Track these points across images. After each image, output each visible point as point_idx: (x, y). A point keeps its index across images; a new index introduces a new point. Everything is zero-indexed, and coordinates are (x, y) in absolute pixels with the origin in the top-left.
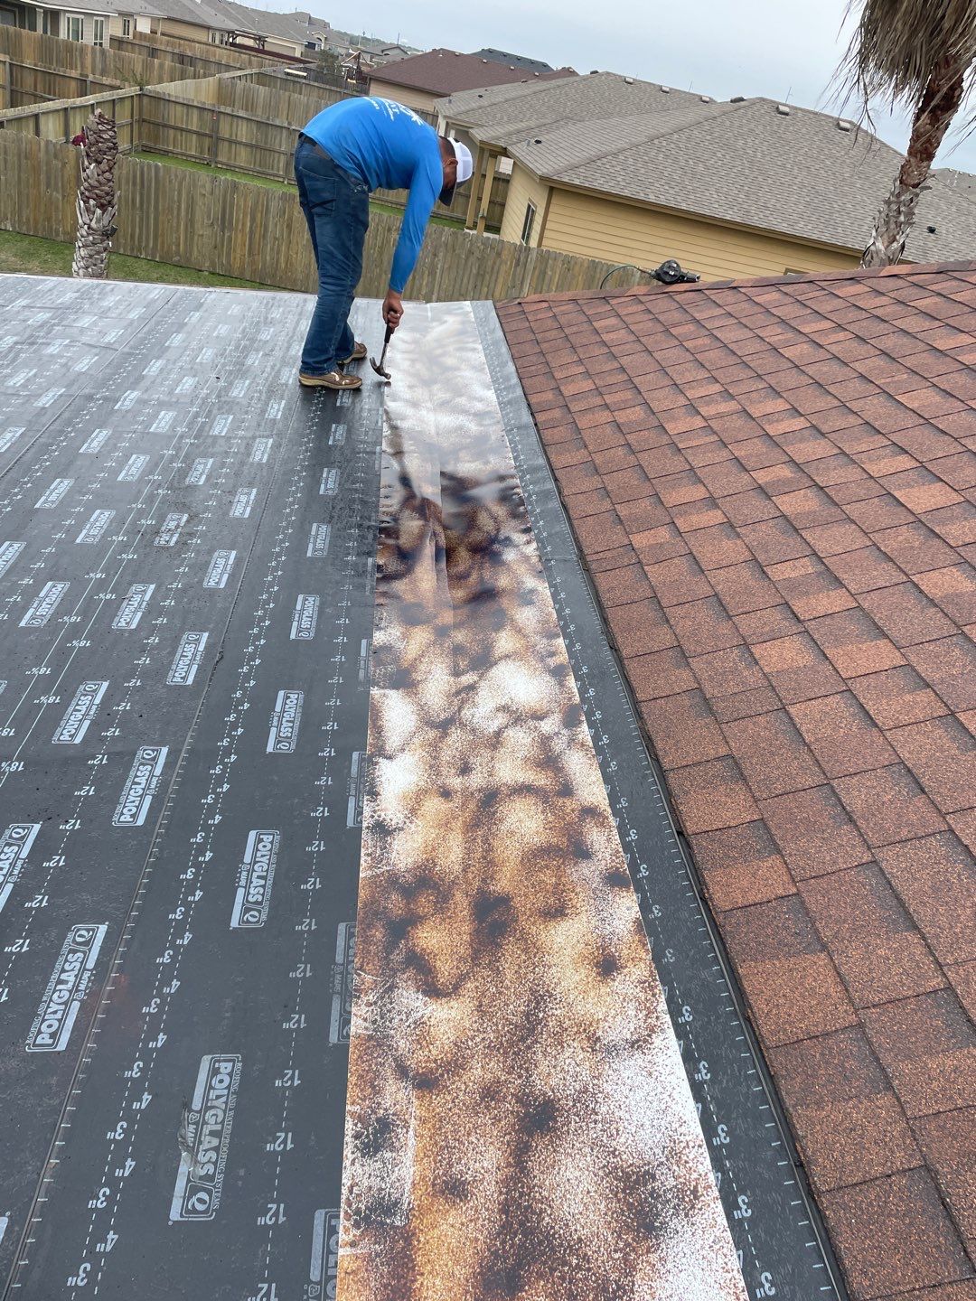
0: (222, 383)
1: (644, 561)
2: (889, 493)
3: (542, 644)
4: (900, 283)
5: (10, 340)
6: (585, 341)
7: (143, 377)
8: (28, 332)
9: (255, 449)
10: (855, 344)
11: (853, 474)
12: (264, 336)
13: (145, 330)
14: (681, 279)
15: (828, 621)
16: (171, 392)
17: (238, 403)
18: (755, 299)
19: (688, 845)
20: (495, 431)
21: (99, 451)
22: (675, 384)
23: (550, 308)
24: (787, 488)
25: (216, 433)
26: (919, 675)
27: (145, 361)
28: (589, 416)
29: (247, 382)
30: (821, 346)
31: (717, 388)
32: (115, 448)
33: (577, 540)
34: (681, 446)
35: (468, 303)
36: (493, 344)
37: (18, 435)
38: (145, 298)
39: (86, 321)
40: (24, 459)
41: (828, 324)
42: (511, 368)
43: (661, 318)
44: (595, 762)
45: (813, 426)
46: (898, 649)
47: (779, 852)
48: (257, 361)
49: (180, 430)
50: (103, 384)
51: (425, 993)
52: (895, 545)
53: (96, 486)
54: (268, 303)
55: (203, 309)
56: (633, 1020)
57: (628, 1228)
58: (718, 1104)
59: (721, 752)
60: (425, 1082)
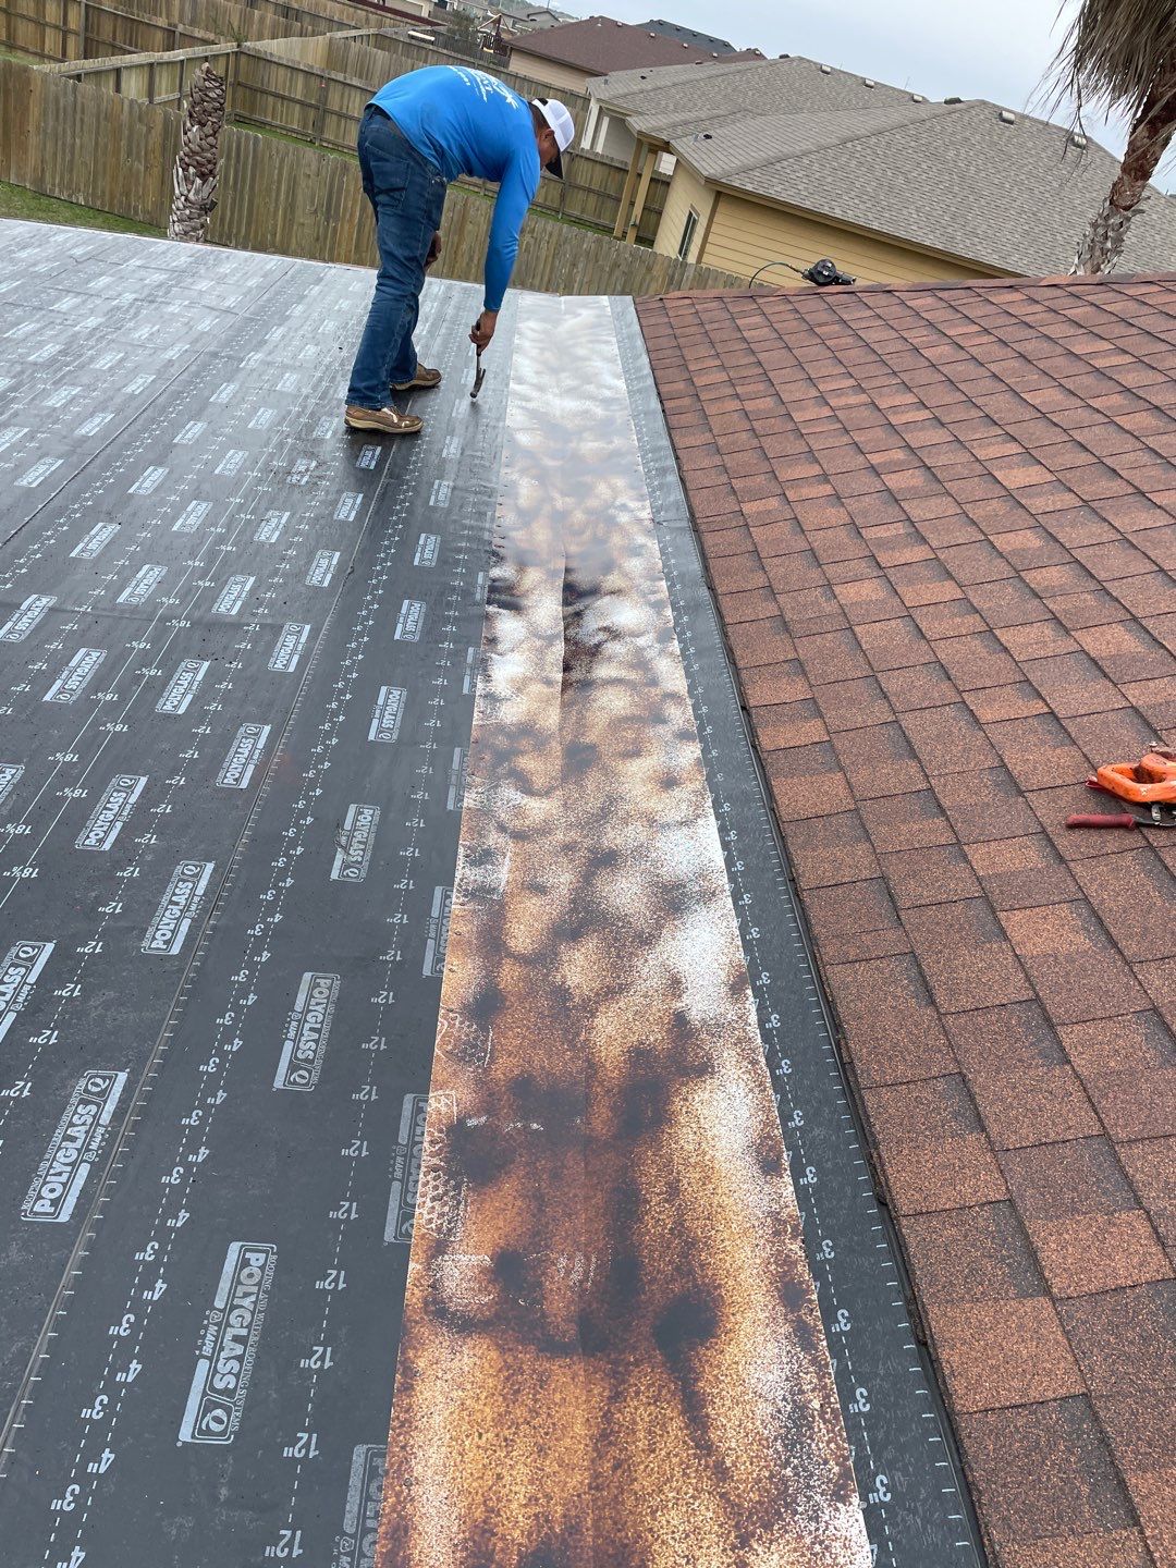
0: (344, 353)
1: (751, 524)
2: (990, 473)
3: (646, 585)
4: (1058, 292)
5: (129, 297)
6: (725, 337)
7: (266, 342)
8: (146, 292)
10: (996, 347)
11: (964, 457)
13: (266, 296)
14: (836, 280)
15: (906, 568)
16: (294, 357)
18: (908, 303)
19: (749, 715)
20: (621, 416)
21: (229, 402)
22: (810, 378)
23: (693, 304)
24: (899, 468)
26: (972, 605)
27: (267, 327)
28: (718, 404)
30: (962, 348)
31: (851, 382)
32: (244, 401)
33: (691, 508)
34: (803, 431)
35: (606, 297)
36: (628, 337)
38: (261, 268)
39: (203, 285)
40: (161, 399)
41: (976, 328)
42: (645, 359)
43: (807, 317)
44: (681, 666)
45: (936, 418)
46: (960, 587)
47: (822, 717)
49: (305, 391)
50: (227, 343)
51: (522, 792)
52: (983, 513)
53: (228, 430)
55: (323, 283)
56: (684, 811)
57: (661, 909)
58: (740, 851)
59: (789, 657)
60: (519, 836)
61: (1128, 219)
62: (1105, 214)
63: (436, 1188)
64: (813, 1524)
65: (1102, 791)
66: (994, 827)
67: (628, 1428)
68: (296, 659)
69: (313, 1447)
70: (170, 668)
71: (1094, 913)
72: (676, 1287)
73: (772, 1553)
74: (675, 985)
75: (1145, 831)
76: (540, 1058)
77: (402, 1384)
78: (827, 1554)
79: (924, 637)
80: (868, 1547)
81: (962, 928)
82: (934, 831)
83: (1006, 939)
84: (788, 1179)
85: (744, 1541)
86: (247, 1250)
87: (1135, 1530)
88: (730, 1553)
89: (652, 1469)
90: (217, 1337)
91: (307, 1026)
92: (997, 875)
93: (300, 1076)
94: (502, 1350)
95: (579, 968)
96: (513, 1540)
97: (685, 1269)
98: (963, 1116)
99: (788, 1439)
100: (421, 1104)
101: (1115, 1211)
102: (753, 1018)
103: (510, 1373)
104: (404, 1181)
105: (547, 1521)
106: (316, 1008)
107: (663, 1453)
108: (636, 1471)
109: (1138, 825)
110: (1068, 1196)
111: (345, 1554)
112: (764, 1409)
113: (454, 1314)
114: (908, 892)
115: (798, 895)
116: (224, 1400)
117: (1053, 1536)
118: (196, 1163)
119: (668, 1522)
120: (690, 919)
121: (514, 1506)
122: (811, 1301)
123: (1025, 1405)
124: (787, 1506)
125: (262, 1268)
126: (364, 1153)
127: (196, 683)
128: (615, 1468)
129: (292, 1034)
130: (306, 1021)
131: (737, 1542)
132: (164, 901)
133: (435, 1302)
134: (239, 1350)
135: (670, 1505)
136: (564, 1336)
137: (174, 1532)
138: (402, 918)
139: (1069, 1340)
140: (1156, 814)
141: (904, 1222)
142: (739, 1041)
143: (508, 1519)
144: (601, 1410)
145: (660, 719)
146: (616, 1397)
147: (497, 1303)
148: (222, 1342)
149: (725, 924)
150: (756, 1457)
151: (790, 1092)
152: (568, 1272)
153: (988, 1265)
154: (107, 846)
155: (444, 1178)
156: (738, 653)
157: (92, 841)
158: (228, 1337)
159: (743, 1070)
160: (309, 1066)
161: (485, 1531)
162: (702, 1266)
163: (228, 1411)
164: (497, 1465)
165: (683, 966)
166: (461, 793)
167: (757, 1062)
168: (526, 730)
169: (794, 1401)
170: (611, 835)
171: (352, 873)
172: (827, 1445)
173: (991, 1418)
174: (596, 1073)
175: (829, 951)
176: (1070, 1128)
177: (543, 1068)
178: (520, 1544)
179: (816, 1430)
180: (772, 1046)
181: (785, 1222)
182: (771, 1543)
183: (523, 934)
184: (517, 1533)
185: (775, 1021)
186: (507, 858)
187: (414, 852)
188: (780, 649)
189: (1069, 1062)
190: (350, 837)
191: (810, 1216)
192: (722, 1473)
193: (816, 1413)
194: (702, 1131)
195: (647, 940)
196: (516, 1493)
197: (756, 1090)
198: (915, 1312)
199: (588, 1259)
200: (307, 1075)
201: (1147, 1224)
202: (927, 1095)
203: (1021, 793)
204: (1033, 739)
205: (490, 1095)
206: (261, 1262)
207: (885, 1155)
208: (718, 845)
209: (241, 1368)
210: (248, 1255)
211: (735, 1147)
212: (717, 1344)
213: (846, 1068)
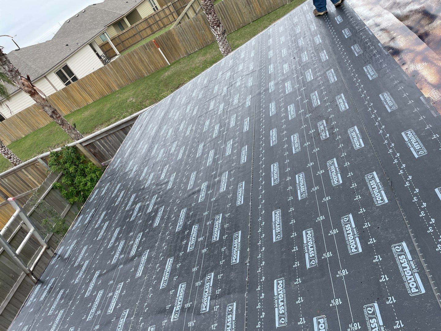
7: (270, 75)
8: (228, 82)
9: (329, 77)
12: (298, 30)
16: (283, 74)
17: (308, 63)
25: (310, 80)
27: (267, 69)
29: (305, 52)
32: (280, 108)
38: (252, 46)
48: (303, 42)
50: (260, 86)
53: (284, 126)
54: (290, 18)
55: (271, 36)
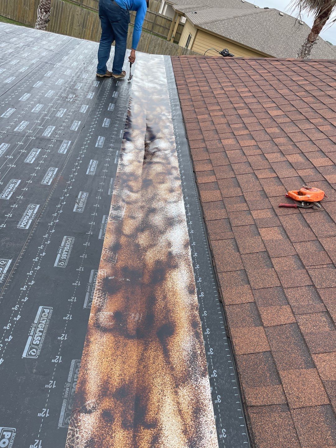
0: (85, 65)
1: (200, 121)
2: (267, 111)
3: (169, 137)
4: (290, 63)
5: (22, 44)
6: (196, 69)
7: (62, 60)
8: (27, 43)
10: (272, 77)
11: (260, 106)
13: (63, 47)
14: (229, 55)
15: (242, 136)
16: (70, 65)
18: (249, 63)
19: (195, 174)
20: (165, 89)
21: (50, 76)
22: (219, 82)
23: (188, 59)
24: (242, 109)
25: (83, 77)
26: (259, 147)
27: (62, 56)
28: (193, 88)
29: (93, 66)
30: (262, 76)
31: (231, 84)
32: (54, 76)
33: (183, 116)
34: (216, 97)
35: (163, 55)
36: (168, 67)
37: (26, 69)
38: (62, 39)
39: (44, 42)
40: (29, 74)
41: (267, 71)
42: (173, 74)
43: (220, 65)
44: (177, 159)
45: (253, 95)
46: (256, 142)
47: (215, 175)
49: (73, 75)
50: (50, 60)
51: (130, 191)
52: (264, 122)
53: (49, 84)
55: (80, 45)
56: (175, 199)
57: (167, 225)
58: (190, 210)
59: (208, 158)
60: (128, 203)
61: (312, 45)
62: (306, 43)
63: (99, 294)
64: (196, 382)
65: (289, 198)
66: (259, 206)
67: (148, 357)
68: (66, 150)
69: (60, 360)
70: (29, 150)
71: (284, 229)
72: (164, 322)
73: (184, 389)
74: (169, 244)
75: (300, 209)
76: (130, 262)
77: (86, 345)
78: (199, 390)
79: (245, 155)
80: (210, 388)
81: (248, 232)
82: (244, 206)
83: (260, 235)
84: (196, 295)
85: (177, 386)
86: (44, 308)
87: (281, 385)
88: (173, 389)
89: (154, 368)
90: (34, 331)
91: (64, 250)
92: (259, 219)
93: (62, 263)
94: (115, 337)
95: (143, 239)
96: (114, 385)
97: (166, 317)
98: (244, 280)
99: (191, 361)
100: (96, 273)
101: (282, 305)
102: (190, 254)
103: (117, 343)
104: (90, 292)
105: (124, 380)
106: (67, 246)
107: (157, 364)
108: (149, 368)
109: (298, 207)
110: (270, 301)
111: (67, 387)
112: (185, 353)
113: (102, 327)
114: (235, 222)
115: (205, 222)
116: (36, 347)
117: (259, 386)
118: (31, 285)
119: (157, 381)
120: (175, 227)
121: (115, 376)
122: (200, 326)
123: (254, 353)
124: (189, 377)
125: (48, 313)
126: (79, 285)
127: (36, 155)
128: (144, 368)
129: (60, 252)
130: (64, 249)
131: (175, 386)
132: (24, 214)
133: (97, 324)
134: (41, 334)
135: (158, 377)
136: (132, 334)
137: (20, 380)
138: (93, 223)
139: (267, 337)
140: (303, 204)
141: (226, 307)
142: (186, 260)
143: (113, 379)
144: (141, 353)
145: (170, 174)
146: (145, 350)
147: (114, 325)
148: (36, 332)
149: (184, 229)
150: (182, 365)
151: (198, 273)
152: (134, 318)
153: (248, 318)
154: (8, 198)
155: (101, 292)
156: (193, 157)
157: (4, 196)
158: (38, 330)
159: (186, 267)
160: (64, 261)
161: (107, 382)
162: (171, 317)
163: (37, 350)
164: (111, 366)
165: (172, 239)
166: (112, 190)
167: (190, 265)
168: (132, 174)
169: (193, 351)
170: (155, 204)
171: (79, 210)
172: (201, 362)
173: (245, 356)
174: (146, 267)
175: (212, 237)
176: (272, 284)
177: (131, 265)
178: (116, 386)
179: (198, 359)
180: (195, 261)
181: (194, 306)
182: (184, 387)
183: (128, 229)
184: (116, 383)
185: (196, 255)
186: (124, 209)
187: (98, 206)
188: (205, 156)
189: (273, 267)
190: (79, 200)
191: (201, 305)
192: (172, 369)
193: (199, 354)
194: (174, 282)
195: (162, 232)
196: (116, 373)
197: (189, 272)
198: (227, 329)
199: (140, 314)
200: (64, 263)
201: (290, 309)
202: (235, 275)
203: (267, 198)
204: (272, 183)
205: (116, 271)
206: (48, 312)
207: (223, 290)
208: (184, 208)
209: (41, 339)
210: (44, 310)
211: (183, 286)
212: (173, 336)
213: (214, 267)
